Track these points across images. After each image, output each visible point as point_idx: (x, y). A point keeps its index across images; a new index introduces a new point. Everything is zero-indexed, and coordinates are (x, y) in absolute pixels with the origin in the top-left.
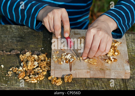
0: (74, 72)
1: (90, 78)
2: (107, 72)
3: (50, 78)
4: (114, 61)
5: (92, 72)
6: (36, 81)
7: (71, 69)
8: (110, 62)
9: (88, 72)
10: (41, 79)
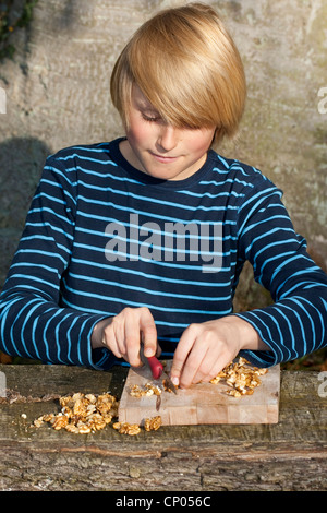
0: (165, 412)
1: (198, 425)
2: (231, 409)
3: (116, 426)
4: (247, 394)
5: (200, 411)
6: (88, 431)
7: (158, 407)
8: (237, 394)
9: (192, 411)
10: (98, 427)
